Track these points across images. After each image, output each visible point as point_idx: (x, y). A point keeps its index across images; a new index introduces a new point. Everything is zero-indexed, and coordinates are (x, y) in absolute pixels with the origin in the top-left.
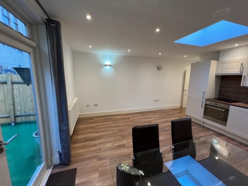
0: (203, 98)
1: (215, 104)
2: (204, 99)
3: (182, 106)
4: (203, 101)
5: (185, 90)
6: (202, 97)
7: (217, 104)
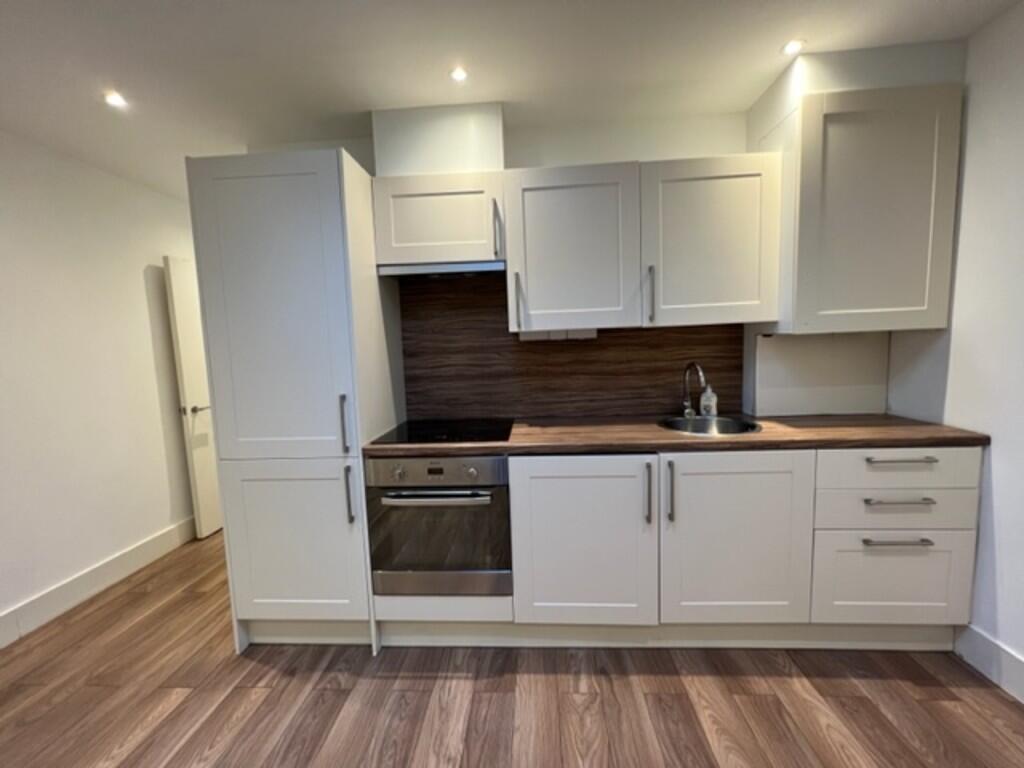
0: (346, 449)
1: (431, 472)
2: (351, 454)
3: (192, 525)
4: (348, 470)
5: (195, 410)
6: (336, 438)
7: (439, 471)
